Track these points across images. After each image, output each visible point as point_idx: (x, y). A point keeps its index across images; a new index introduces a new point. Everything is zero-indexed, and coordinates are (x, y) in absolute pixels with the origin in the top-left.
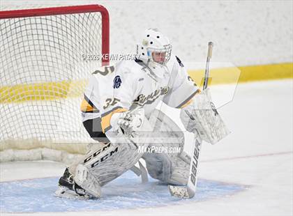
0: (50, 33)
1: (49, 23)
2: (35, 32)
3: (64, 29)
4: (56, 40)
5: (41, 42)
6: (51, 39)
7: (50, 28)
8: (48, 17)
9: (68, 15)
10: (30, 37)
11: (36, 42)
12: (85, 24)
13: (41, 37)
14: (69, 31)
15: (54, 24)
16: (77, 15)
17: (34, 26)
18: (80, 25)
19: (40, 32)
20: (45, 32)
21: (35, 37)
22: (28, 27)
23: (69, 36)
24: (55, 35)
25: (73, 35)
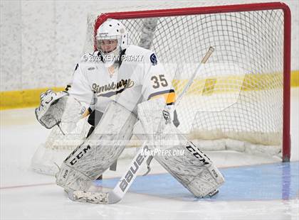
0: (235, 30)
1: (233, 19)
2: (220, 28)
3: (248, 25)
4: (240, 36)
5: (227, 38)
6: (236, 35)
7: (234, 24)
8: (233, 14)
9: (252, 12)
10: (216, 33)
11: (222, 38)
12: (268, 21)
13: (226, 33)
14: (252, 27)
15: (239, 21)
16: (260, 12)
17: (219, 23)
18: (264, 22)
19: (225, 28)
20: (230, 28)
21: (221, 33)
22: (214, 23)
23: (253, 33)
24: (240, 31)
25: (257, 30)
